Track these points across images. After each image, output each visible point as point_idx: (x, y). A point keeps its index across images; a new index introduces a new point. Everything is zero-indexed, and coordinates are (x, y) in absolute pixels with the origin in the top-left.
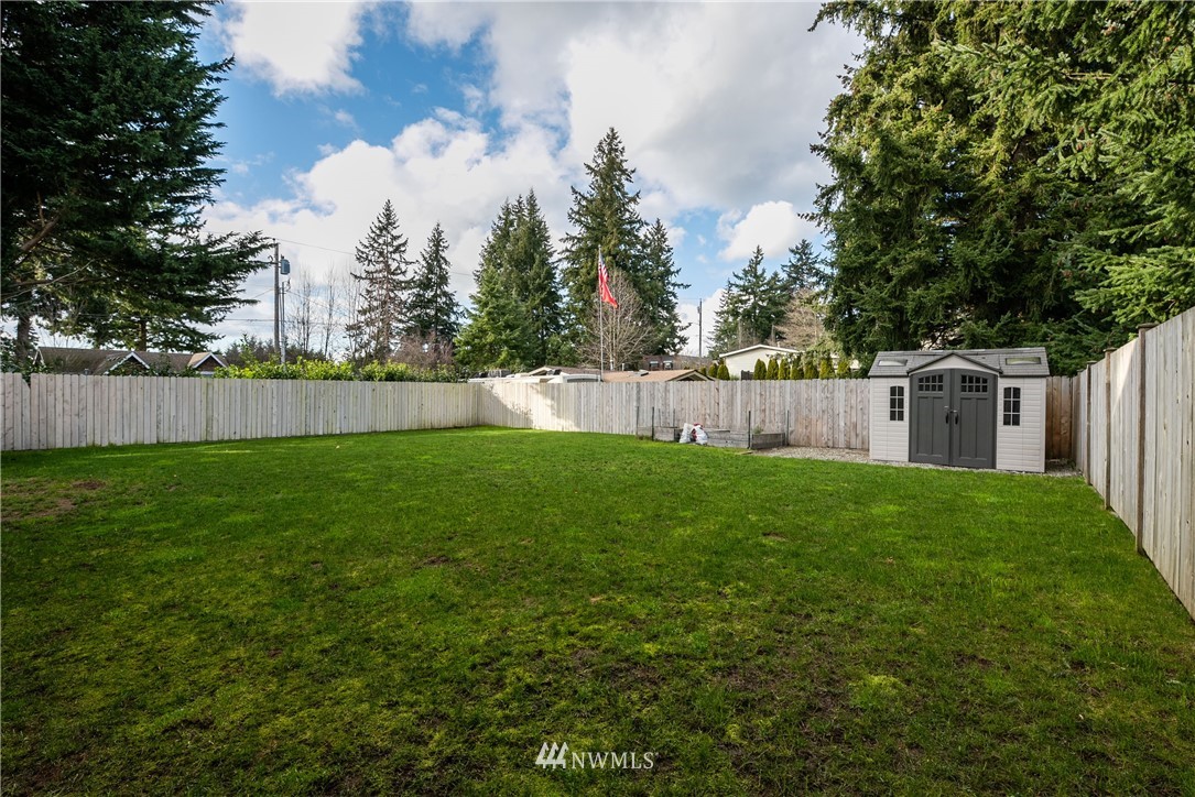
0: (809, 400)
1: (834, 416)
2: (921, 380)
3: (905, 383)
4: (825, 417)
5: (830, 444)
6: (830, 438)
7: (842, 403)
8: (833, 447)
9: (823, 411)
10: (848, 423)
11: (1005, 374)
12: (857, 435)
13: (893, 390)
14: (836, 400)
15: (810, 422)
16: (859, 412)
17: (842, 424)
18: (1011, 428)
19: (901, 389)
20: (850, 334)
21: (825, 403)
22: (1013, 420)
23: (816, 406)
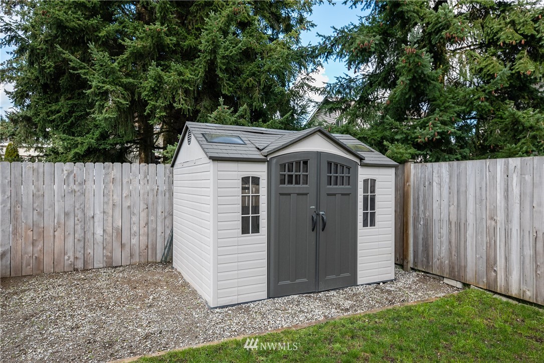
0: (38, 196)
1: (86, 220)
2: (283, 166)
3: (260, 171)
4: (71, 223)
5: (80, 265)
6: (80, 255)
7: (99, 199)
8: (85, 270)
9: (67, 214)
10: (109, 230)
11: (366, 161)
12: (122, 246)
13: (245, 180)
14: (89, 195)
15: (42, 234)
16: (125, 212)
17: (99, 231)
18: (369, 229)
19: (256, 181)
20: (53, 113)
21: (70, 200)
22: (370, 220)
23: (52, 206)
